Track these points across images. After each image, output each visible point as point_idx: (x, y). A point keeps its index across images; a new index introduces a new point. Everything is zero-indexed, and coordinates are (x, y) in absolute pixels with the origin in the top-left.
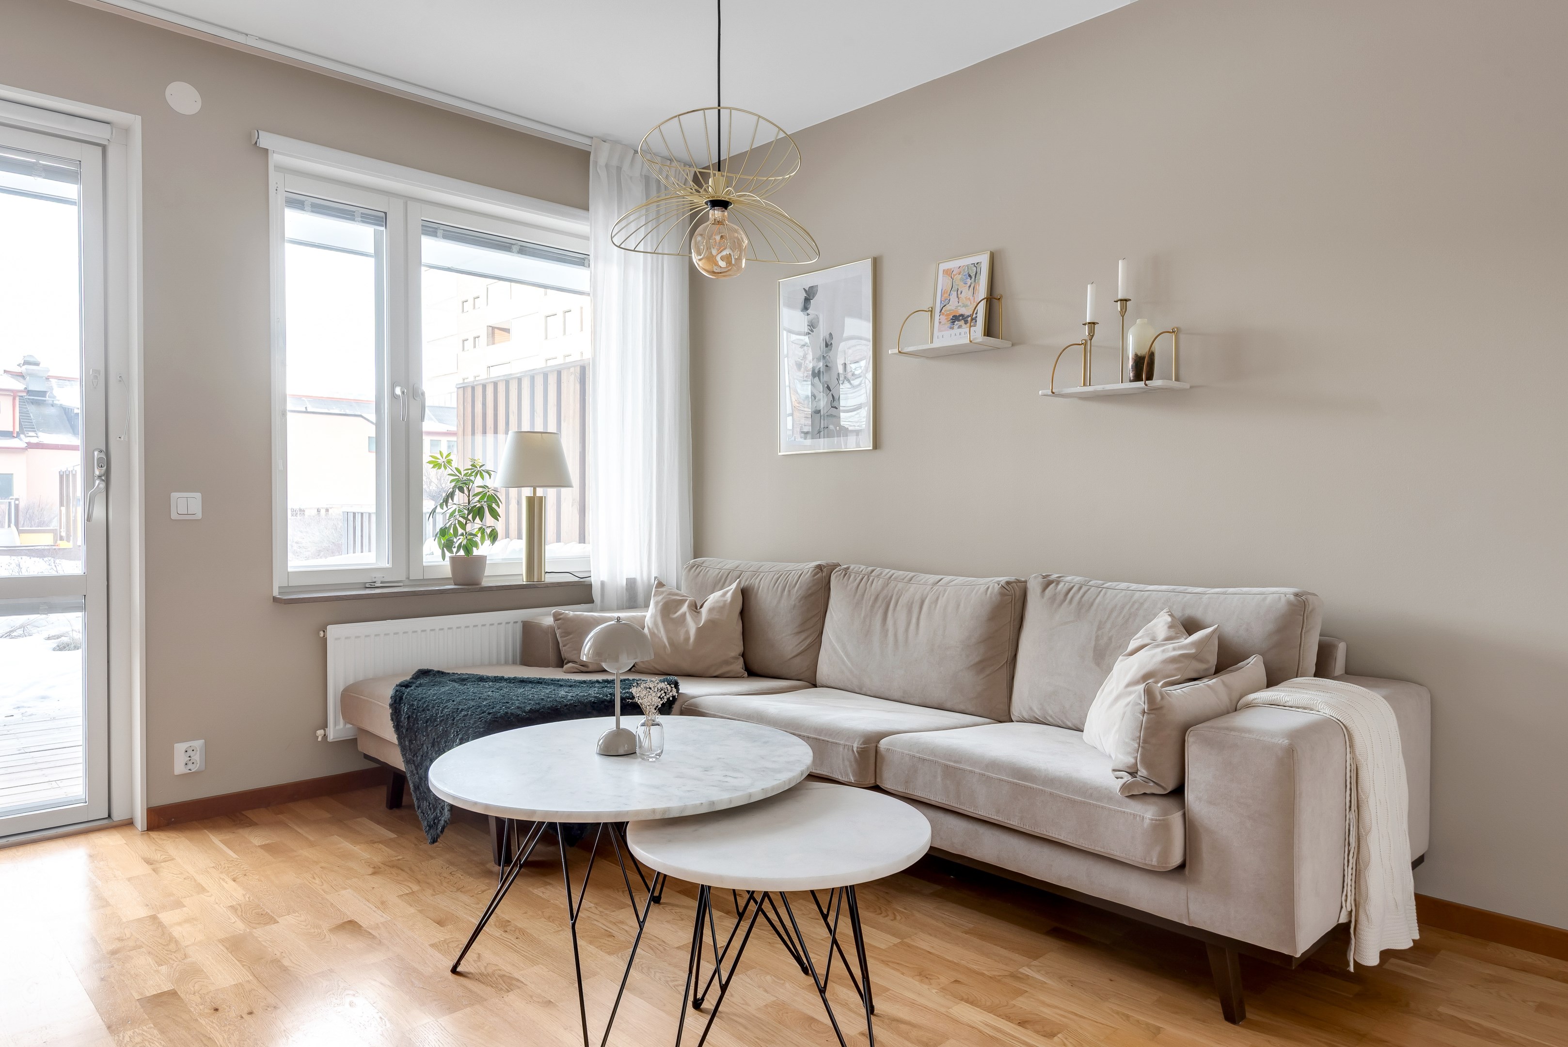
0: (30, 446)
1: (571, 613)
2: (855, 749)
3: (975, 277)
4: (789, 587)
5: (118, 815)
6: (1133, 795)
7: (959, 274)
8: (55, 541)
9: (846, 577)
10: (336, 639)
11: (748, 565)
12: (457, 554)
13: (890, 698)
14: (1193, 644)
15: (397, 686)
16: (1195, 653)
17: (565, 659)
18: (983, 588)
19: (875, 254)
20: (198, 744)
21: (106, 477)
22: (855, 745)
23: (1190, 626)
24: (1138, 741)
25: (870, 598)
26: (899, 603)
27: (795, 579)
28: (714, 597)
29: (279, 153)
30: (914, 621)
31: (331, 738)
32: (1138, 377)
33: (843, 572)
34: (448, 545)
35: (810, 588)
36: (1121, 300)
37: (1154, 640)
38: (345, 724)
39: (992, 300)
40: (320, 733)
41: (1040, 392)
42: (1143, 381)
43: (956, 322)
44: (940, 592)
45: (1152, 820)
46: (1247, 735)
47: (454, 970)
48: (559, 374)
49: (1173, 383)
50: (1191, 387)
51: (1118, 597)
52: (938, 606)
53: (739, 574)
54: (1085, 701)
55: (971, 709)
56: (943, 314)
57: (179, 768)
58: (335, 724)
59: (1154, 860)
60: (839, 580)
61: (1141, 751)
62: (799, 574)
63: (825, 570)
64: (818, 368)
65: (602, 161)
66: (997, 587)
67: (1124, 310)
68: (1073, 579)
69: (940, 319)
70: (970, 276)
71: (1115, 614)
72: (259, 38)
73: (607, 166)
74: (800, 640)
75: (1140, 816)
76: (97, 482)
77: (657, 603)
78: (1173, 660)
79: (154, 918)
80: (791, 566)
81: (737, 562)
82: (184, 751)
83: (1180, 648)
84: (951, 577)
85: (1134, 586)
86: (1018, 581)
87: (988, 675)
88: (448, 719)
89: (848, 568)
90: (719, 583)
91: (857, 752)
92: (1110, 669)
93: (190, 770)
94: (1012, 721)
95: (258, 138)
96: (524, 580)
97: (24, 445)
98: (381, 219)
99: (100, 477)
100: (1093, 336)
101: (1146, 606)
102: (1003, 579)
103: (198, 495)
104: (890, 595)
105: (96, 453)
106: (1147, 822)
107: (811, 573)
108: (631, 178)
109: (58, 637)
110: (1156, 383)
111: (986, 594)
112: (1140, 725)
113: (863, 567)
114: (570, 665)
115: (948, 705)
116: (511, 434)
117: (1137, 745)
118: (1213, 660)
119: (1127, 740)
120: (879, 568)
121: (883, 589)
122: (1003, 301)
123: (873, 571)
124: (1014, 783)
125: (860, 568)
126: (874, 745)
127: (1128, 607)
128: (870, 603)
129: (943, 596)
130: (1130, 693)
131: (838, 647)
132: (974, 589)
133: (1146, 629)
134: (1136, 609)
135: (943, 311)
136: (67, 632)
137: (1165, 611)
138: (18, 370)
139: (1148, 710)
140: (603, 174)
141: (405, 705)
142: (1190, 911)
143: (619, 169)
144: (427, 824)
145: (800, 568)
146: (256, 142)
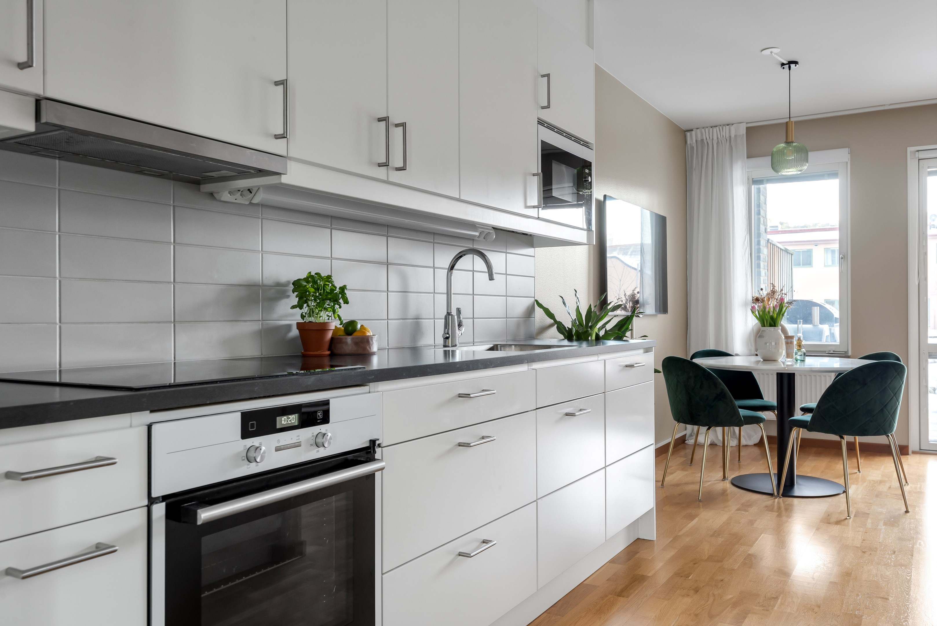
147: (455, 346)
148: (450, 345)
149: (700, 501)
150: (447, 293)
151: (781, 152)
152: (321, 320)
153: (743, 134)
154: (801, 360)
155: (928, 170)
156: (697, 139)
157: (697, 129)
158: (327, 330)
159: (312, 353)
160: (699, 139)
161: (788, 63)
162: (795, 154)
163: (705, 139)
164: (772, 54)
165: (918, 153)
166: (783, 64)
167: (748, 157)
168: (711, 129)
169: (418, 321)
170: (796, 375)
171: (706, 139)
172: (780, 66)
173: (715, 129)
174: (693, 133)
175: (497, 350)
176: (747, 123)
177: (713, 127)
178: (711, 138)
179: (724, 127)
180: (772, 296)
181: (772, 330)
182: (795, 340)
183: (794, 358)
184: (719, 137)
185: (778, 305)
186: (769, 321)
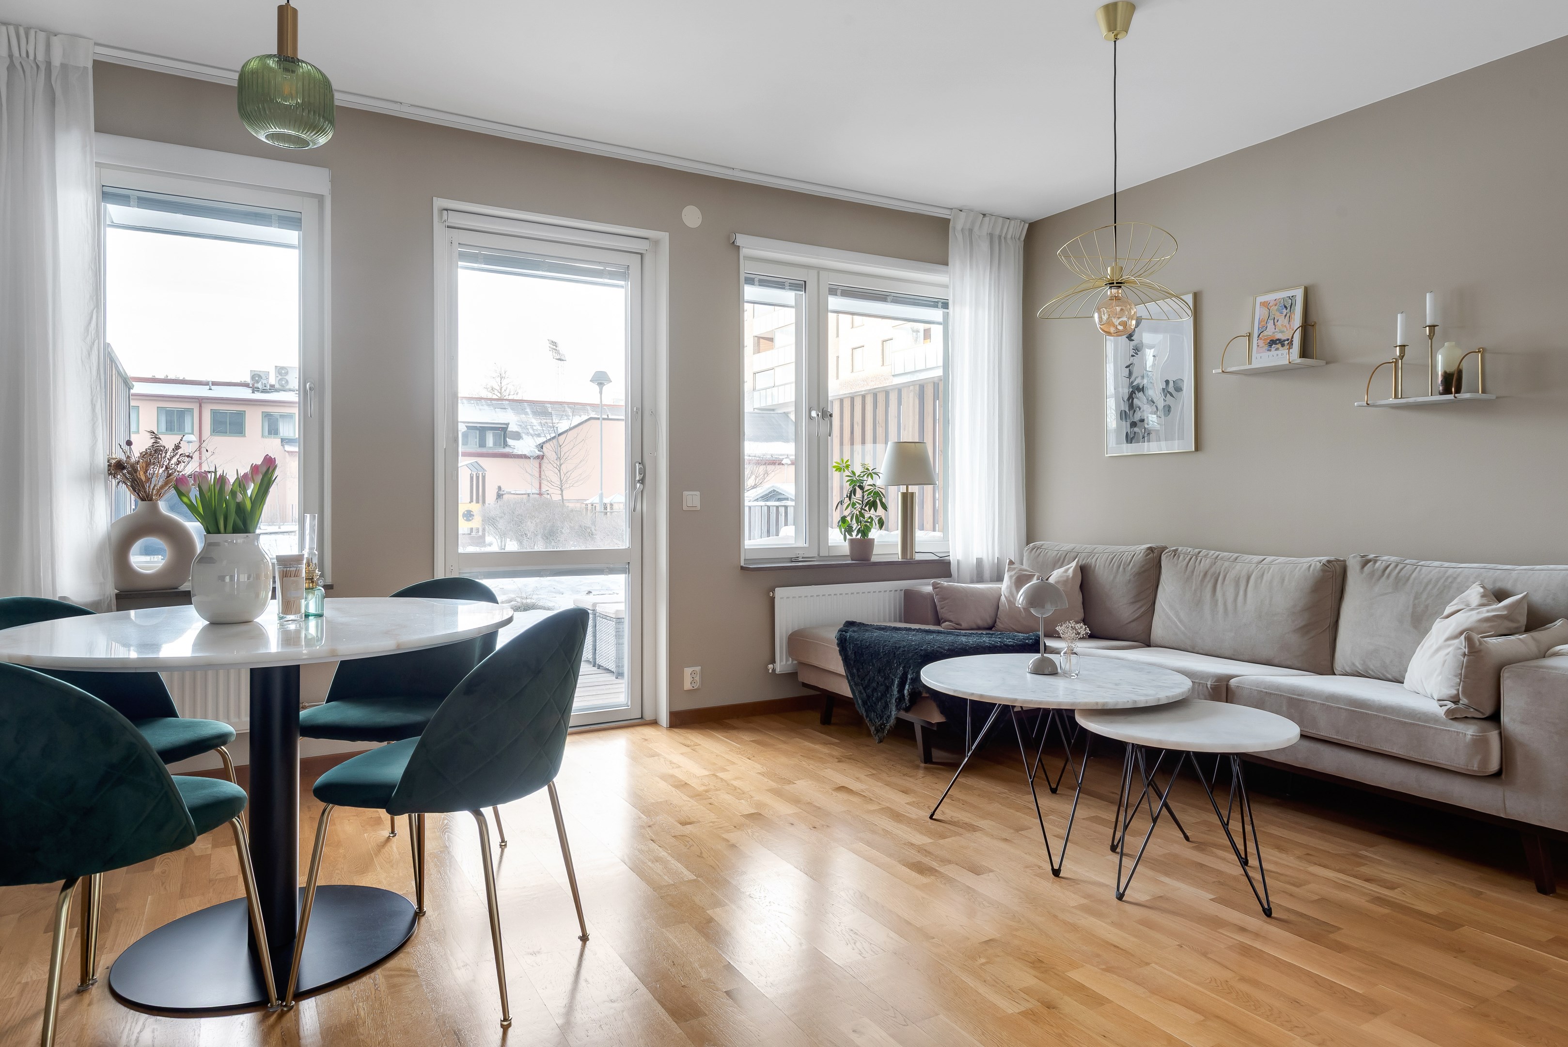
1: (946, 584)
2: (1209, 686)
3: (1291, 308)
4: (1124, 565)
5: (648, 716)
6: (1456, 718)
7: (1275, 306)
9: (1175, 557)
10: (781, 598)
11: (1083, 548)
12: (857, 537)
13: (1220, 656)
14: (1505, 607)
15: (839, 631)
16: (1506, 614)
17: (942, 619)
18: (1306, 566)
19: (1196, 289)
20: (698, 669)
21: (642, 481)
22: (1209, 683)
23: (1500, 595)
24: (1460, 677)
25: (1200, 574)
26: (1227, 578)
27: (1129, 558)
28: (1058, 573)
29: (746, 248)
30: (1241, 593)
31: (778, 671)
32: (1447, 391)
33: (1172, 553)
34: (849, 530)
35: (1143, 566)
36: (1429, 326)
37: (1468, 605)
38: (792, 661)
39: (1307, 327)
40: (771, 666)
41: (1356, 403)
42: (1452, 394)
43: (1274, 346)
44: (1265, 569)
45: (1473, 735)
46: (1554, 671)
47: (931, 817)
48: (900, 391)
49: (1479, 395)
50: (1497, 398)
51: (1432, 573)
52: (1264, 581)
53: (1076, 555)
54: (1404, 659)
55: (1299, 665)
56: (1261, 339)
57: (687, 686)
58: (781, 661)
59: (1475, 766)
60: (1170, 559)
61: (1463, 684)
62: (1132, 555)
63: (1156, 551)
64: (1142, 384)
65: (959, 227)
66: (1319, 565)
67: (1432, 334)
68: (1389, 559)
69: (1258, 343)
70: (1286, 307)
71: (1430, 587)
72: (741, 170)
73: (962, 230)
74: (1136, 608)
75: (1462, 733)
76: (638, 485)
77: (1011, 577)
78: (1487, 620)
79: (716, 776)
80: (1123, 548)
81: (1071, 546)
82: (690, 673)
83: (1493, 610)
84: (1273, 558)
85: (1446, 564)
86: (1338, 560)
87: (1313, 637)
88: (890, 653)
89: (1177, 550)
90: (1059, 562)
91: (1211, 688)
92: (1427, 631)
93: (693, 687)
94: (1335, 674)
95: (735, 239)
96: (900, 558)
98: (801, 286)
99: (639, 481)
100: (1403, 356)
101: (1459, 580)
102: (1324, 559)
103: (698, 493)
104: (1218, 572)
105: (637, 465)
106: (1469, 737)
107: (1144, 554)
108: (979, 236)
110: (1464, 395)
111: (1309, 571)
112: (1461, 664)
113: (1190, 549)
114: (947, 623)
115: (1276, 661)
116: (890, 444)
117: (1459, 680)
118: (1523, 620)
119: (1450, 677)
120: (1204, 550)
121: (1211, 567)
122: (1317, 327)
123: (1199, 552)
124: (1351, 710)
125: (1187, 550)
126: (1225, 683)
127: (1442, 581)
128: (1200, 579)
129: (1268, 573)
130: (1449, 646)
131: (1172, 614)
132: (1297, 566)
133: (1460, 598)
134: (1450, 583)
135: (1260, 336)
137: (1477, 583)
139: (1468, 653)
140: (960, 236)
141: (850, 644)
142: (1506, 806)
143: (971, 231)
144: (875, 729)
145: (1131, 549)
146: (733, 242)
153: (85, 73)
154: (315, 616)
155: (460, 249)
165: (448, 213)
167: (98, 129)
173: (4, 30)
176: (95, 44)
179: (32, 33)
180: (155, 459)
181: (239, 541)
182: (303, 567)
183: (303, 611)
184: (16, 53)
185: (250, 476)
186: (233, 517)
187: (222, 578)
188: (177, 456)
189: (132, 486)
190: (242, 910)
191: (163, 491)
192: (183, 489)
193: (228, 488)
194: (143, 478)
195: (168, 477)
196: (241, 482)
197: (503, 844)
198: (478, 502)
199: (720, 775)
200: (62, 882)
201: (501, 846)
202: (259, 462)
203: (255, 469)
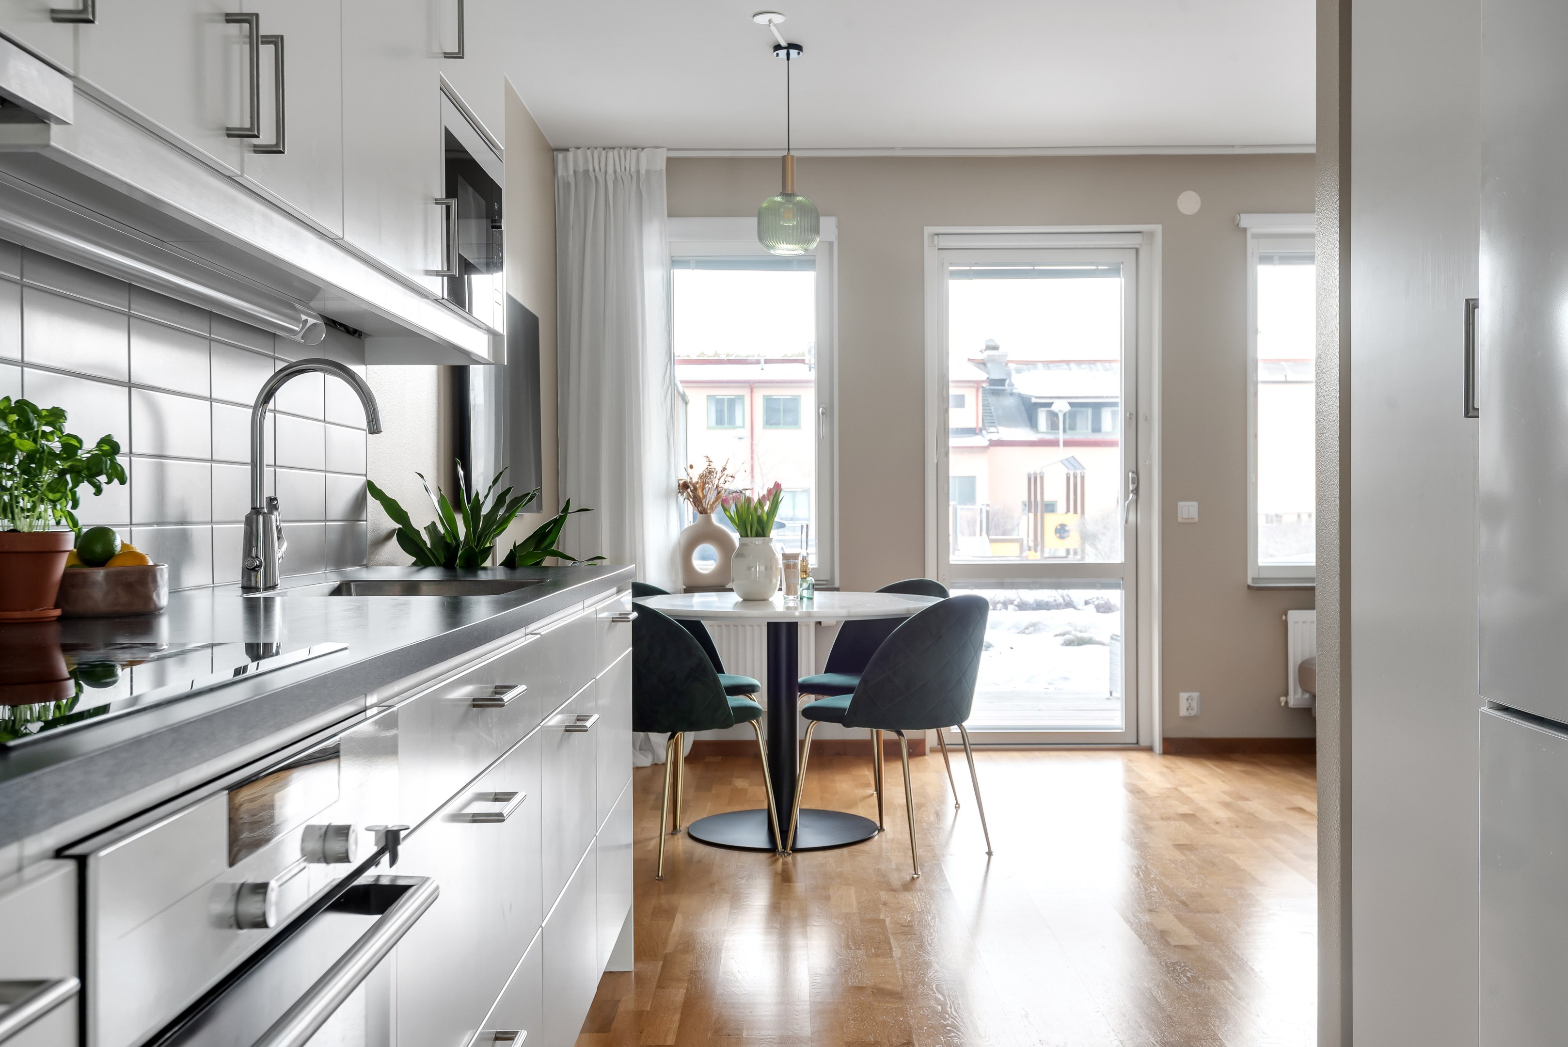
0: (995, 444)
5: (1143, 742)
8: (1021, 551)
10: (1295, 623)
20: (1196, 695)
21: (1136, 491)
29: (1256, 227)
31: (1291, 704)
38: (1303, 694)
40: (1283, 699)
57: (1183, 712)
58: (1295, 693)
76: (1131, 496)
79: (1176, 789)
82: (1186, 698)
93: (1190, 714)
95: (1242, 219)
97: (987, 443)
99: (1132, 491)
103: (1195, 504)
105: (1130, 474)
109: (1064, 634)
136: (1070, 631)
138: (981, 356)
146: (1238, 224)
147: (274, 587)
148: (261, 585)
149: (661, 879)
150: (252, 461)
151: (775, 210)
152: (39, 526)
153: (661, 170)
154: (808, 598)
155: (951, 268)
156: (577, 170)
157: (578, 148)
158: (59, 554)
159: (18, 615)
160: (581, 169)
161: (787, 46)
162: (799, 218)
163: (591, 169)
164: (771, 25)
165: (938, 237)
166: (778, 47)
167: (671, 215)
168: (604, 152)
169: (185, 529)
170: (800, 625)
171: (594, 170)
172: (772, 50)
173: (610, 154)
174: (570, 155)
175: (350, 594)
176: (669, 149)
177: (606, 149)
178: (603, 170)
179: (628, 152)
180: (709, 479)
181: (760, 543)
182: (799, 562)
183: (799, 594)
184: (618, 170)
185: (767, 497)
186: (755, 526)
187: (749, 568)
188: (724, 476)
189: (693, 502)
190: (764, 818)
191: (714, 506)
192: (726, 506)
193: (752, 506)
194: (701, 496)
195: (718, 494)
196: (761, 502)
197: (957, 806)
198: (1075, 512)
199: (1183, 789)
200: (669, 734)
201: (956, 807)
202: (771, 486)
203: (769, 491)
